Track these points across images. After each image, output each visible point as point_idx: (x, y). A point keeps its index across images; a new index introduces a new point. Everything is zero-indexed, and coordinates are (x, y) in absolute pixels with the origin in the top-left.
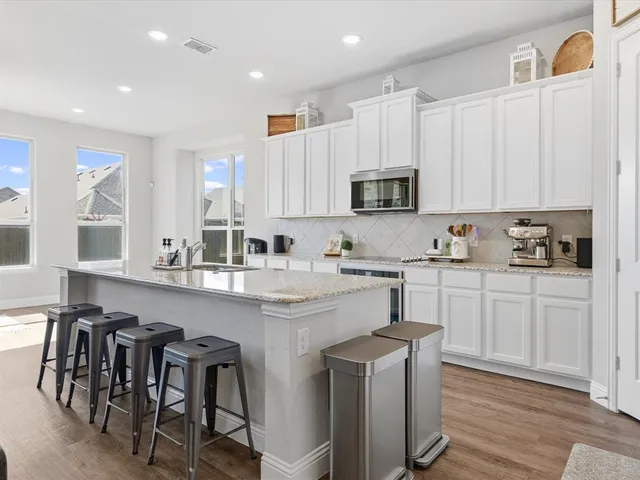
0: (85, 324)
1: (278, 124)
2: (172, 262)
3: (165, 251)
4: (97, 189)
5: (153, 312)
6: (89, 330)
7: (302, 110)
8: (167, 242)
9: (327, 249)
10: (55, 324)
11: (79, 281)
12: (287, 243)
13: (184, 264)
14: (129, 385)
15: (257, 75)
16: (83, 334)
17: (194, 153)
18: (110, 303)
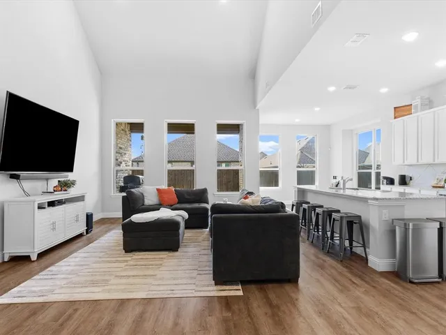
0: (305, 206)
1: (401, 111)
2: (337, 186)
3: (334, 181)
4: (302, 150)
5: (329, 204)
6: (307, 208)
7: (416, 102)
8: (335, 178)
9: (434, 183)
10: (294, 207)
11: (302, 193)
12: (407, 180)
13: (342, 187)
14: (320, 233)
15: (384, 90)
16: (304, 210)
17: (352, 130)
18: (313, 200)
